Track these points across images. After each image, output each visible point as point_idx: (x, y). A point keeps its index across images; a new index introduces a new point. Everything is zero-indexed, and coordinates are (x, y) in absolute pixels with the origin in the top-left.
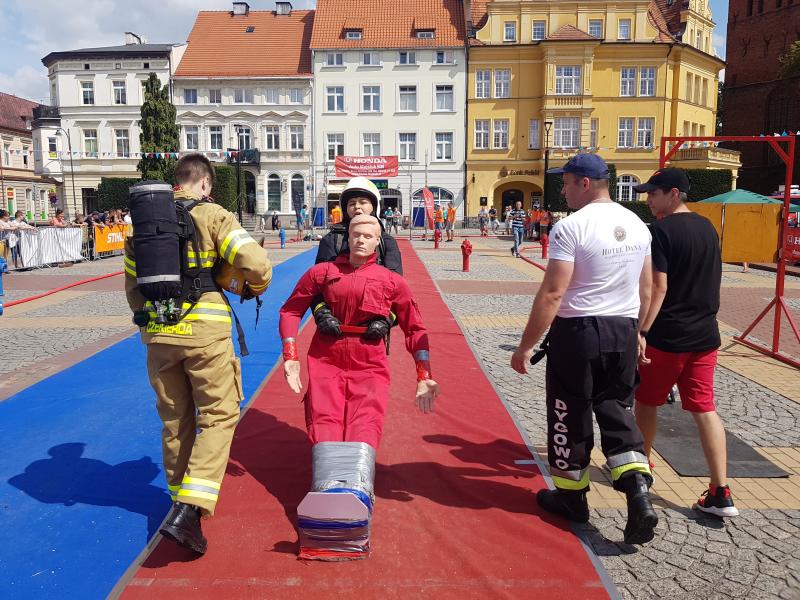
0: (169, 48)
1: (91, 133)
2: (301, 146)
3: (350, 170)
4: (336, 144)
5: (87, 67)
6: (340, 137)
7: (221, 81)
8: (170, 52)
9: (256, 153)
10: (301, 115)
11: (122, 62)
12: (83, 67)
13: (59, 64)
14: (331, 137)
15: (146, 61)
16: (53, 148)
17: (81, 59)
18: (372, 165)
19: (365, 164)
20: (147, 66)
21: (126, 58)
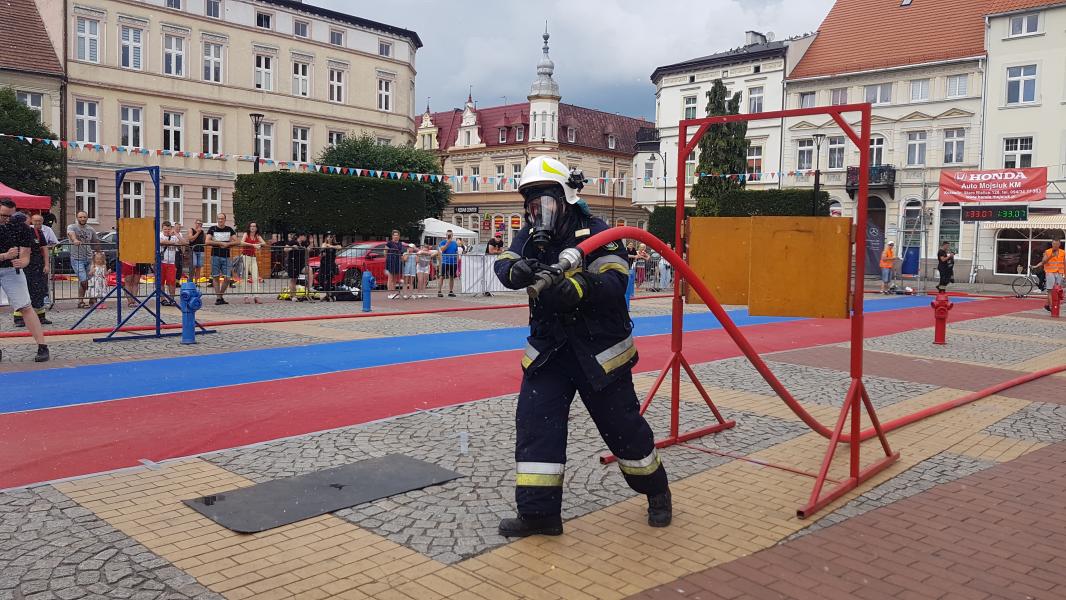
0: (785, 44)
1: (689, 156)
2: (960, 159)
3: (963, 191)
4: (1019, 153)
5: (693, 79)
6: (1027, 142)
7: (848, 78)
8: (786, 48)
9: (891, 171)
10: (961, 112)
11: (729, 69)
12: (688, 80)
13: (665, 81)
14: (1011, 143)
15: (756, 64)
16: (650, 174)
17: (687, 72)
18: (1001, 182)
19: (986, 182)
20: (757, 70)
21: (734, 64)
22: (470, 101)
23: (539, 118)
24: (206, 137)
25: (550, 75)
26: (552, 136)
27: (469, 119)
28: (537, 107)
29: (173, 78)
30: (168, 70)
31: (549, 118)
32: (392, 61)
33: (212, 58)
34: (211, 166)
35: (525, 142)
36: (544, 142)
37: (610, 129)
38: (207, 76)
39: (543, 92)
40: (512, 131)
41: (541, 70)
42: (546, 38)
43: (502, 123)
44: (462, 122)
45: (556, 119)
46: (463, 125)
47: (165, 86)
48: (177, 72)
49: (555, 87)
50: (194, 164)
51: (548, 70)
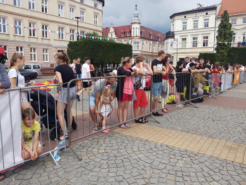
0: (216, 6)
1: (184, 39)
5: (185, 17)
11: (197, 14)
12: (184, 17)
13: (176, 18)
15: (207, 12)
17: (183, 15)
20: (207, 14)
21: (199, 12)
22: (112, 25)
23: (135, 29)
24: (43, 32)
25: (138, 16)
26: (139, 34)
27: (112, 30)
28: (134, 26)
29: (32, 11)
30: (30, 8)
31: (138, 29)
32: (98, 9)
33: (44, 5)
34: (45, 42)
35: (130, 36)
36: (137, 36)
37: (151, 33)
38: (43, 11)
39: (136, 22)
40: (126, 33)
41: (135, 15)
42: (136, 6)
43: (123, 31)
44: (109, 31)
45: (140, 29)
46: (110, 32)
47: (29, 13)
48: (33, 9)
49: (139, 20)
50: (40, 41)
51: (137, 15)
